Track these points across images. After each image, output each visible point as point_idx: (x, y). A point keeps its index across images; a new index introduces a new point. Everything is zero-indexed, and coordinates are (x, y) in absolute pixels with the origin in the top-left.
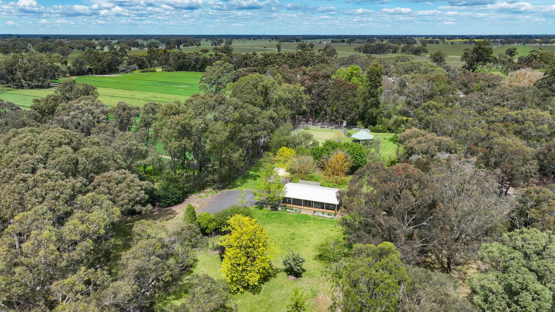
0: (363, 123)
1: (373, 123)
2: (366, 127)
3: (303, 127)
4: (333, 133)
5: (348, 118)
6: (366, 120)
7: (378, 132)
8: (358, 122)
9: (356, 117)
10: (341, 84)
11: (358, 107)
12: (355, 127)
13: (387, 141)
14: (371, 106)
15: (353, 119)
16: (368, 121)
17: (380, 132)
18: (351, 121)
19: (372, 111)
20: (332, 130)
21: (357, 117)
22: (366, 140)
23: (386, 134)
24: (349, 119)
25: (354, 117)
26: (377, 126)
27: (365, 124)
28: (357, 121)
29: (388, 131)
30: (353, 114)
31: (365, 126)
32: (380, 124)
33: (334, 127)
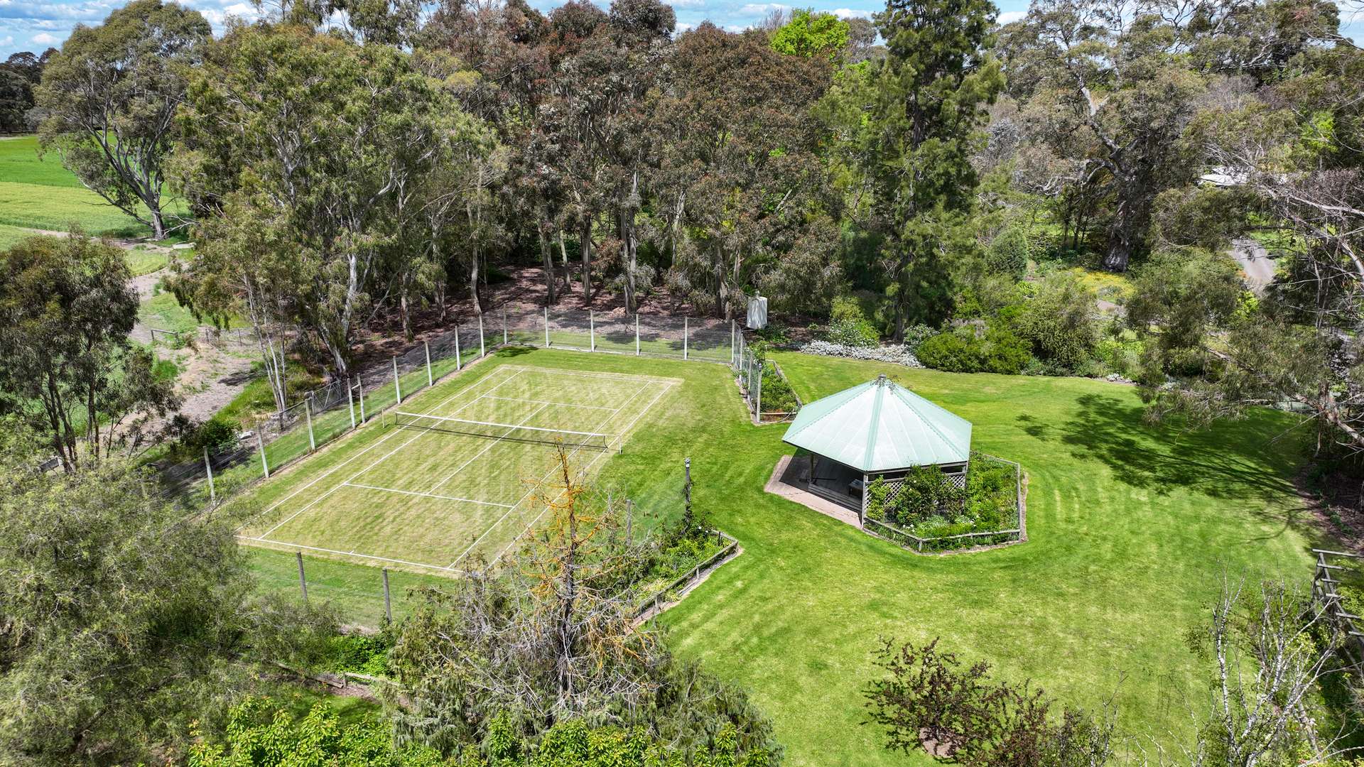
0: (868, 310)
1: (931, 307)
2: (889, 334)
3: (490, 336)
4: (671, 384)
5: (775, 277)
6: (891, 289)
7: (968, 370)
8: (843, 306)
9: (827, 273)
10: (730, 54)
11: (836, 210)
12: (823, 336)
13: (1054, 449)
14: (924, 202)
15: (808, 287)
16: (900, 294)
17: (984, 365)
18: (794, 300)
19: (929, 229)
20: (673, 357)
21: (832, 270)
22: (912, 471)
23: (1021, 380)
24: (782, 287)
25: (813, 270)
26: (961, 327)
27: (879, 316)
28: (830, 296)
29: (1035, 363)
30: (805, 252)
31: (881, 327)
32: (976, 313)
33: (687, 333)
